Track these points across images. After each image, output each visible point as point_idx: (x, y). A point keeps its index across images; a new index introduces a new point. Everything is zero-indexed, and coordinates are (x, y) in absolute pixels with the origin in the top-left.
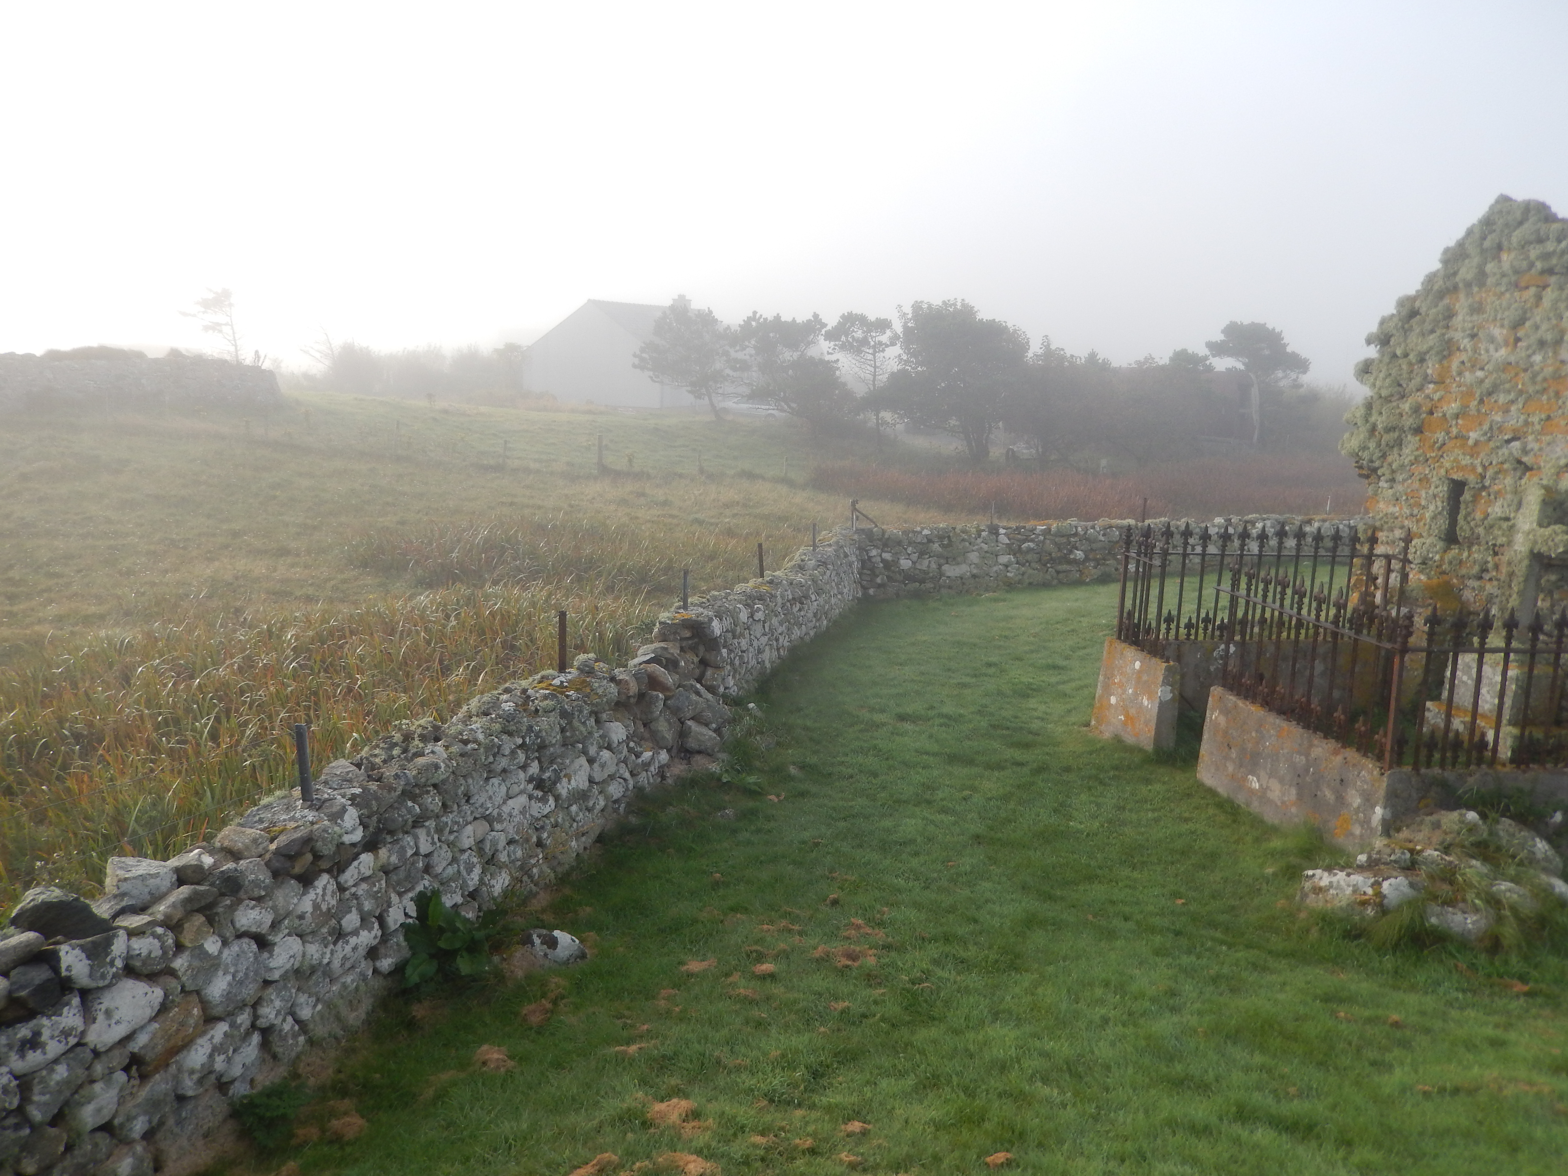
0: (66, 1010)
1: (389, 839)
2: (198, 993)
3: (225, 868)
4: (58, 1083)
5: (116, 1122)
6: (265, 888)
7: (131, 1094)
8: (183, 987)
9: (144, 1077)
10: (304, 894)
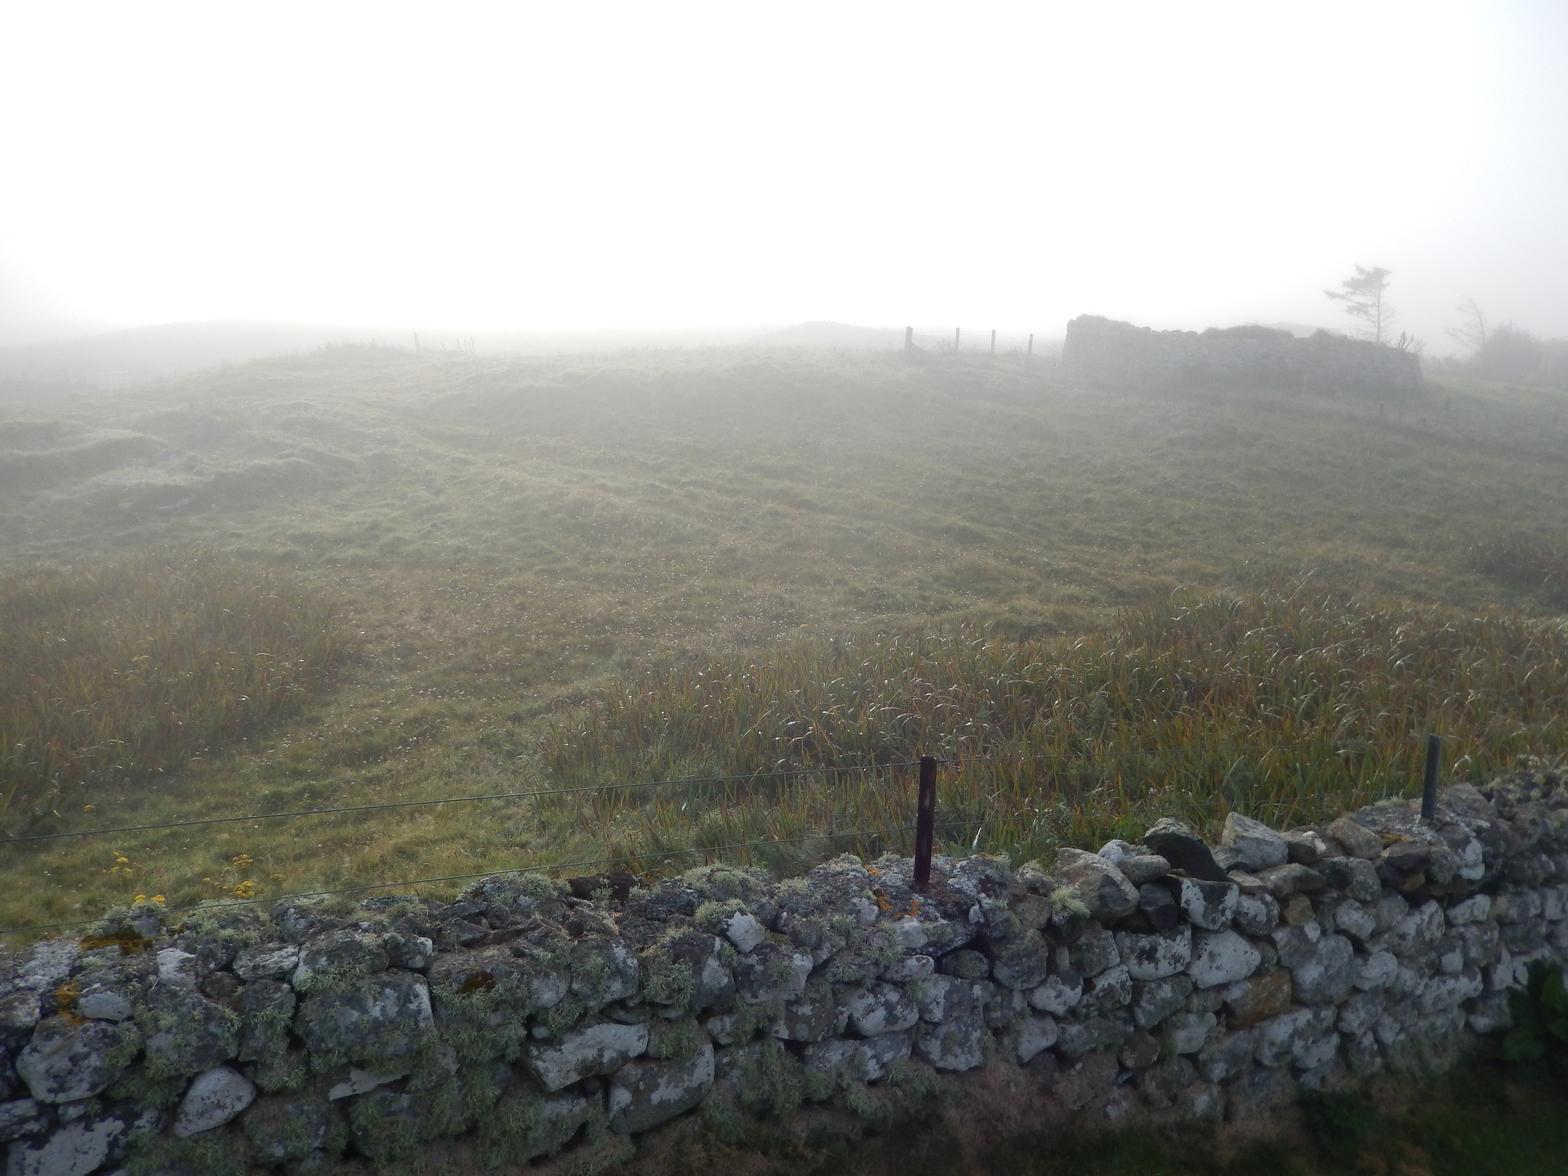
0: (1179, 938)
1: (1511, 888)
2: (1290, 971)
3: (1336, 859)
4: (1162, 999)
5: (1201, 1057)
6: (1373, 894)
7: (1217, 1038)
8: (1279, 960)
9: (1231, 1029)
10: (1409, 914)
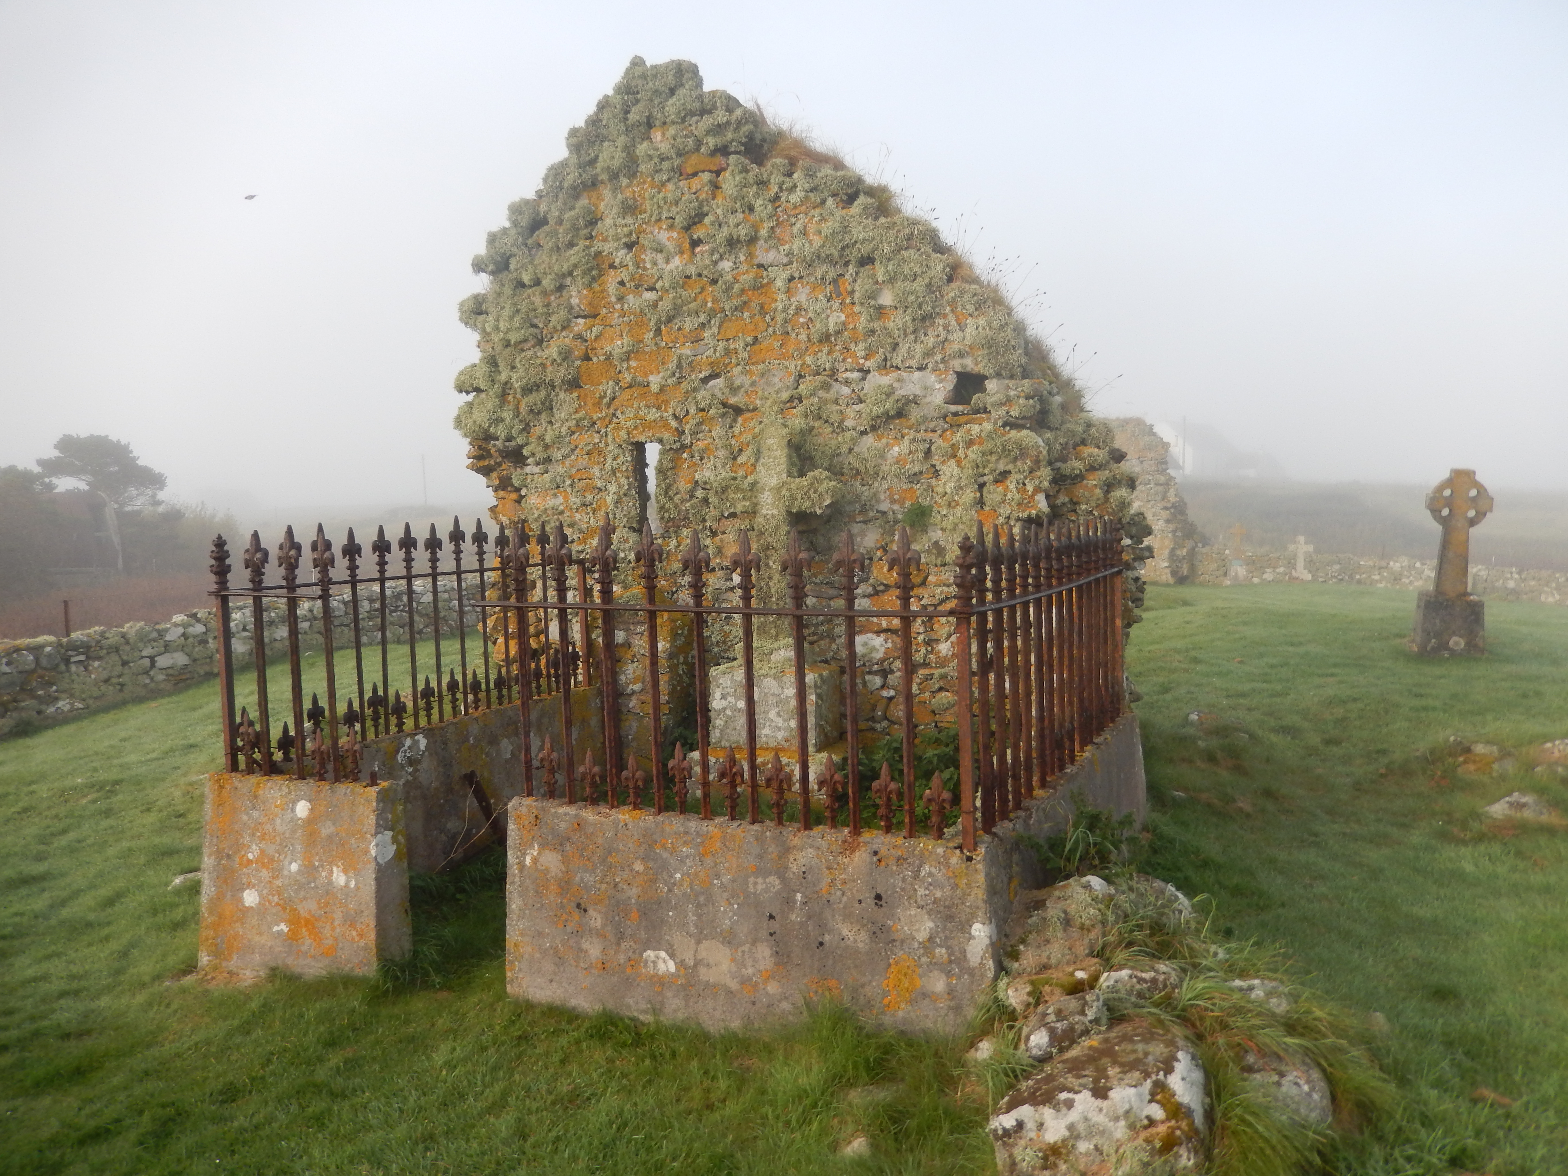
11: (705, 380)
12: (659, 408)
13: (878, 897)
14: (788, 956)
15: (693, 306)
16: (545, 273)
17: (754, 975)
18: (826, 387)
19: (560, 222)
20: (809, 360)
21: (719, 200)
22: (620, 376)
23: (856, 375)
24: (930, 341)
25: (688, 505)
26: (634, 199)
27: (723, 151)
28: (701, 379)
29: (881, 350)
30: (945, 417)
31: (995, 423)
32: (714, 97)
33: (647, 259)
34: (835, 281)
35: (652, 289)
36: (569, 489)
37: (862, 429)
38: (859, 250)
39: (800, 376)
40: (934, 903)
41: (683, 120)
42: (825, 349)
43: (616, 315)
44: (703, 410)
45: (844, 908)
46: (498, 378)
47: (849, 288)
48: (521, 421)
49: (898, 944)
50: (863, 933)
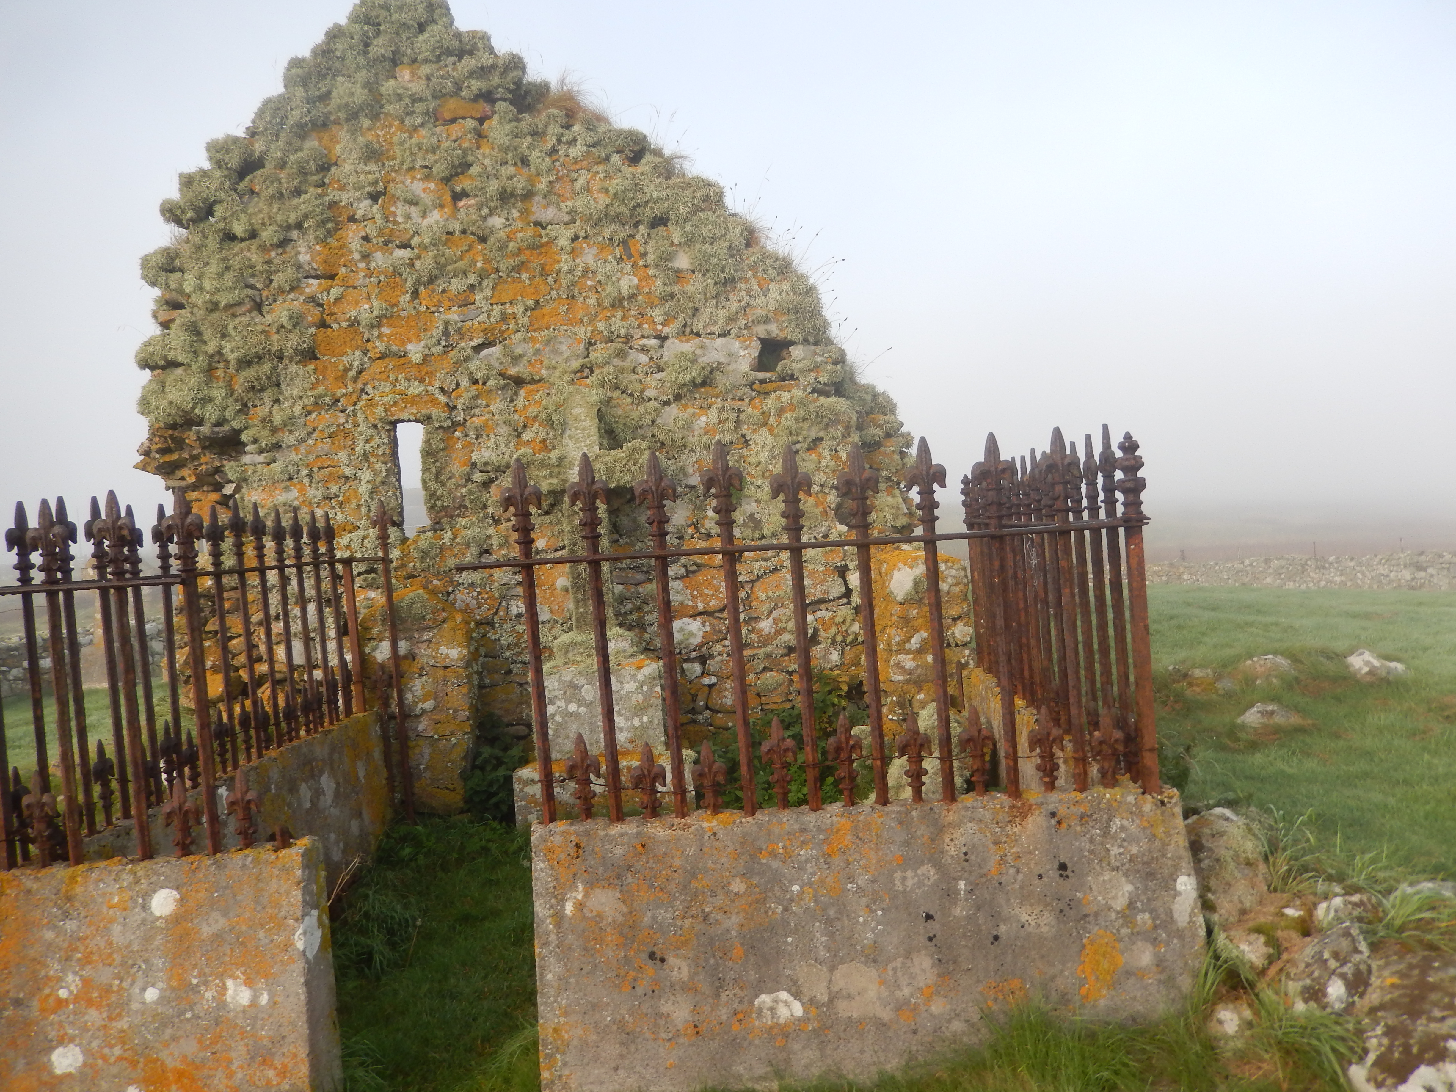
11: (478, 349)
12: (422, 381)
13: (1063, 867)
14: (955, 962)
15: (460, 264)
16: (264, 224)
17: (912, 996)
18: (621, 354)
19: (282, 165)
20: (601, 326)
21: (486, 149)
22: (369, 346)
23: (653, 342)
24: (734, 306)
25: (464, 490)
26: (378, 142)
27: (488, 97)
28: (473, 348)
29: (681, 316)
30: (751, 385)
31: (805, 390)
32: (473, 37)
33: (399, 212)
34: (624, 242)
35: (405, 246)
36: (306, 481)
37: (665, 398)
38: (652, 209)
39: (590, 344)
40: (1131, 861)
41: (438, 59)
42: (619, 314)
43: (362, 274)
44: (476, 382)
45: (1022, 888)
46: (204, 348)
47: (642, 250)
48: (237, 401)
49: (1091, 918)
50: (1046, 914)
